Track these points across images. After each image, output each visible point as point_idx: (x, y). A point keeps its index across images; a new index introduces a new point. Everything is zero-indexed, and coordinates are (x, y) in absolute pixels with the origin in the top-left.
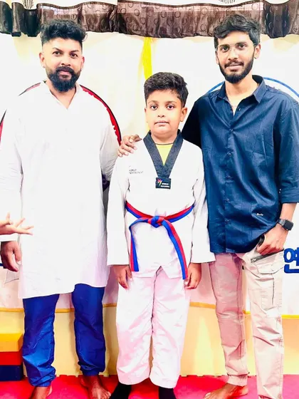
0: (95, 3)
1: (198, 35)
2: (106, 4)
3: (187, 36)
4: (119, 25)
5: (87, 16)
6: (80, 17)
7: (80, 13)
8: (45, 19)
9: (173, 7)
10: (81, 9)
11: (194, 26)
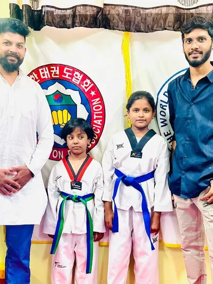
0: (86, 5)
1: (165, 29)
2: (95, 7)
3: (156, 30)
4: (104, 23)
5: (80, 15)
6: (74, 16)
7: (74, 13)
8: (48, 17)
9: (146, 9)
10: (76, 10)
11: (162, 23)
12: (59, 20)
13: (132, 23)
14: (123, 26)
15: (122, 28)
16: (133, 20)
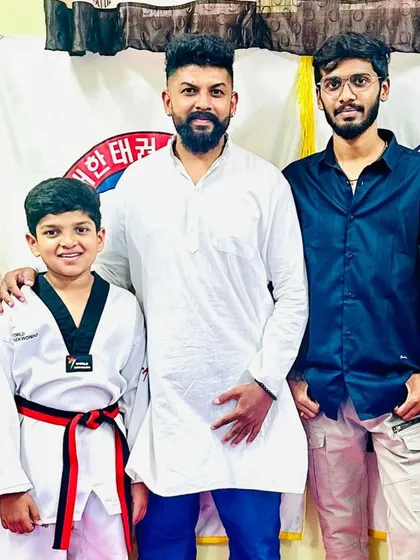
1: (394, 50)
2: (235, 3)
4: (258, 36)
6: (189, 25)
7: (190, 16)
8: (131, 28)
9: (351, 2)
10: (193, 12)
11: (387, 35)
12: (156, 34)
13: (320, 36)
14: (301, 44)
15: (297, 48)
16: (322, 27)
